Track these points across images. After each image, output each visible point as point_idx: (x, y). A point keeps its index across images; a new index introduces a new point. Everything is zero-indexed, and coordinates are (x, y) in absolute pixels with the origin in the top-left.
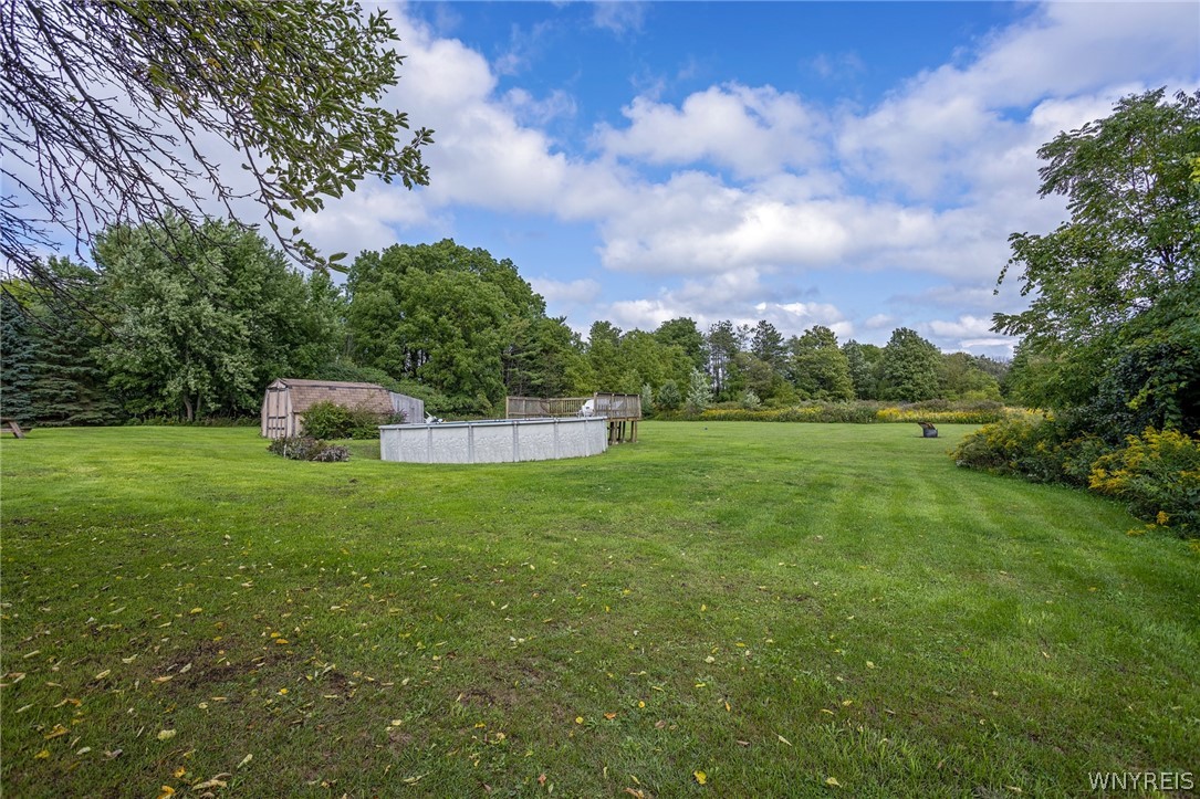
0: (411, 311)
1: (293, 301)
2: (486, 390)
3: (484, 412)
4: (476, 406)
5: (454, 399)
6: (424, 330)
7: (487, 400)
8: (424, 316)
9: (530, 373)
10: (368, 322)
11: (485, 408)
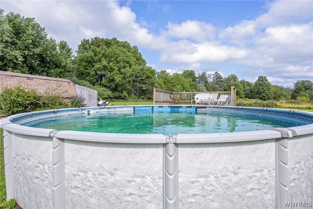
0: (100, 61)
1: (49, 50)
2: (126, 90)
3: (126, 98)
4: (123, 96)
5: (115, 93)
6: (105, 67)
7: (127, 94)
8: (104, 62)
9: (142, 85)
10: (84, 63)
11: (126, 97)
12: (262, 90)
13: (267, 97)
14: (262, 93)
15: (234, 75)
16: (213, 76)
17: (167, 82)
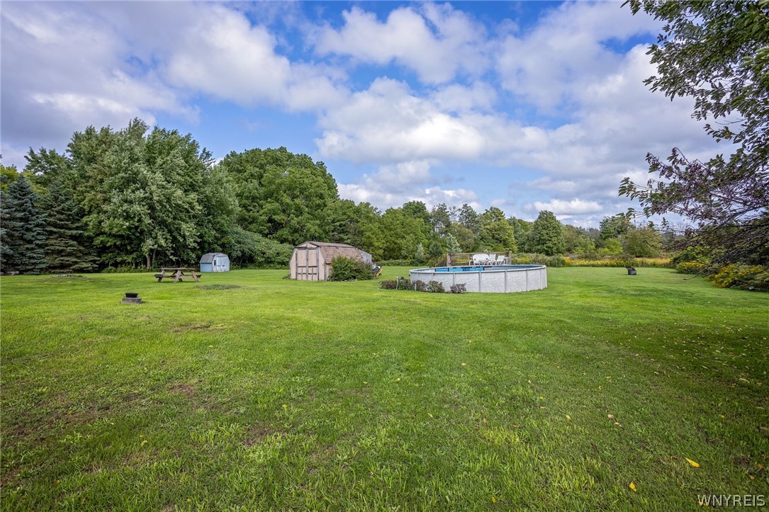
12: (546, 237)
13: (555, 248)
14: (547, 242)
15: (497, 209)
16: (460, 212)
17: (385, 228)
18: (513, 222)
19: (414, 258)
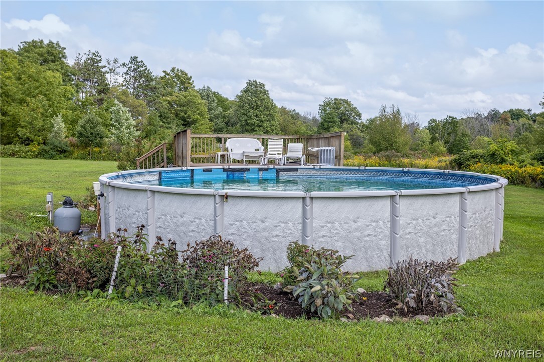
18: (207, 94)
19: (44, 143)
